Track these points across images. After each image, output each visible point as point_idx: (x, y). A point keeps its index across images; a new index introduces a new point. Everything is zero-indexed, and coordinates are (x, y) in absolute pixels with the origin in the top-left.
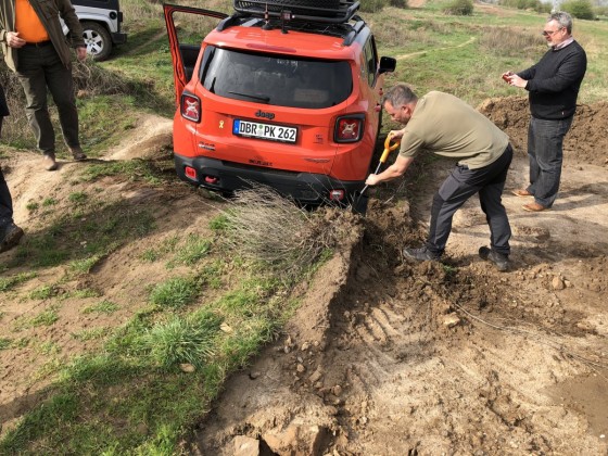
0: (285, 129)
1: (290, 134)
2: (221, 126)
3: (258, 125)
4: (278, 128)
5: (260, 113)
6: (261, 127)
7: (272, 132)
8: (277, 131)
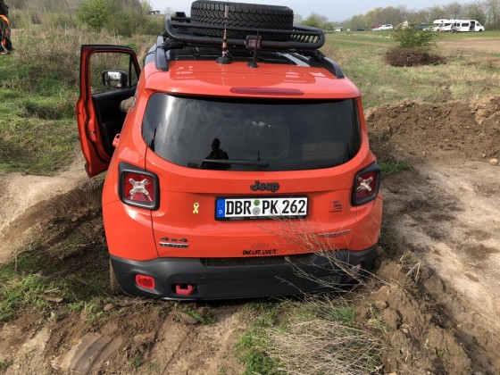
0: (291, 200)
1: (299, 206)
2: (196, 211)
3: (252, 201)
4: (281, 200)
5: (258, 185)
6: (257, 203)
7: (273, 207)
8: (280, 205)
